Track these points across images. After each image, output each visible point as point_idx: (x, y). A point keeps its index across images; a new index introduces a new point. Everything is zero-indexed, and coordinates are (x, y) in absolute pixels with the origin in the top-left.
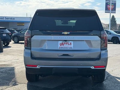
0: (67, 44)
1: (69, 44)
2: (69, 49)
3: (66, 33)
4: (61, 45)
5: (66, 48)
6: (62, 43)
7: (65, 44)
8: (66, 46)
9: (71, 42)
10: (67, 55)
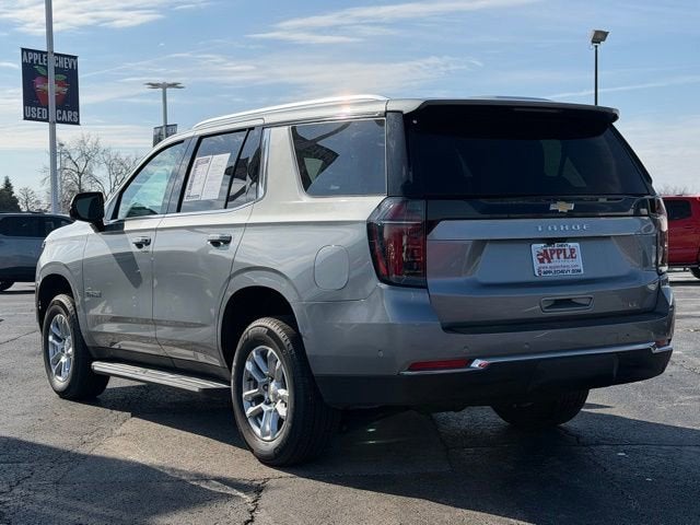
0: (562, 256)
1: (568, 253)
2: (570, 275)
3: (563, 207)
4: (541, 261)
5: (562, 272)
6: (545, 251)
7: (555, 256)
8: (557, 264)
9: (571, 245)
10: (568, 302)
